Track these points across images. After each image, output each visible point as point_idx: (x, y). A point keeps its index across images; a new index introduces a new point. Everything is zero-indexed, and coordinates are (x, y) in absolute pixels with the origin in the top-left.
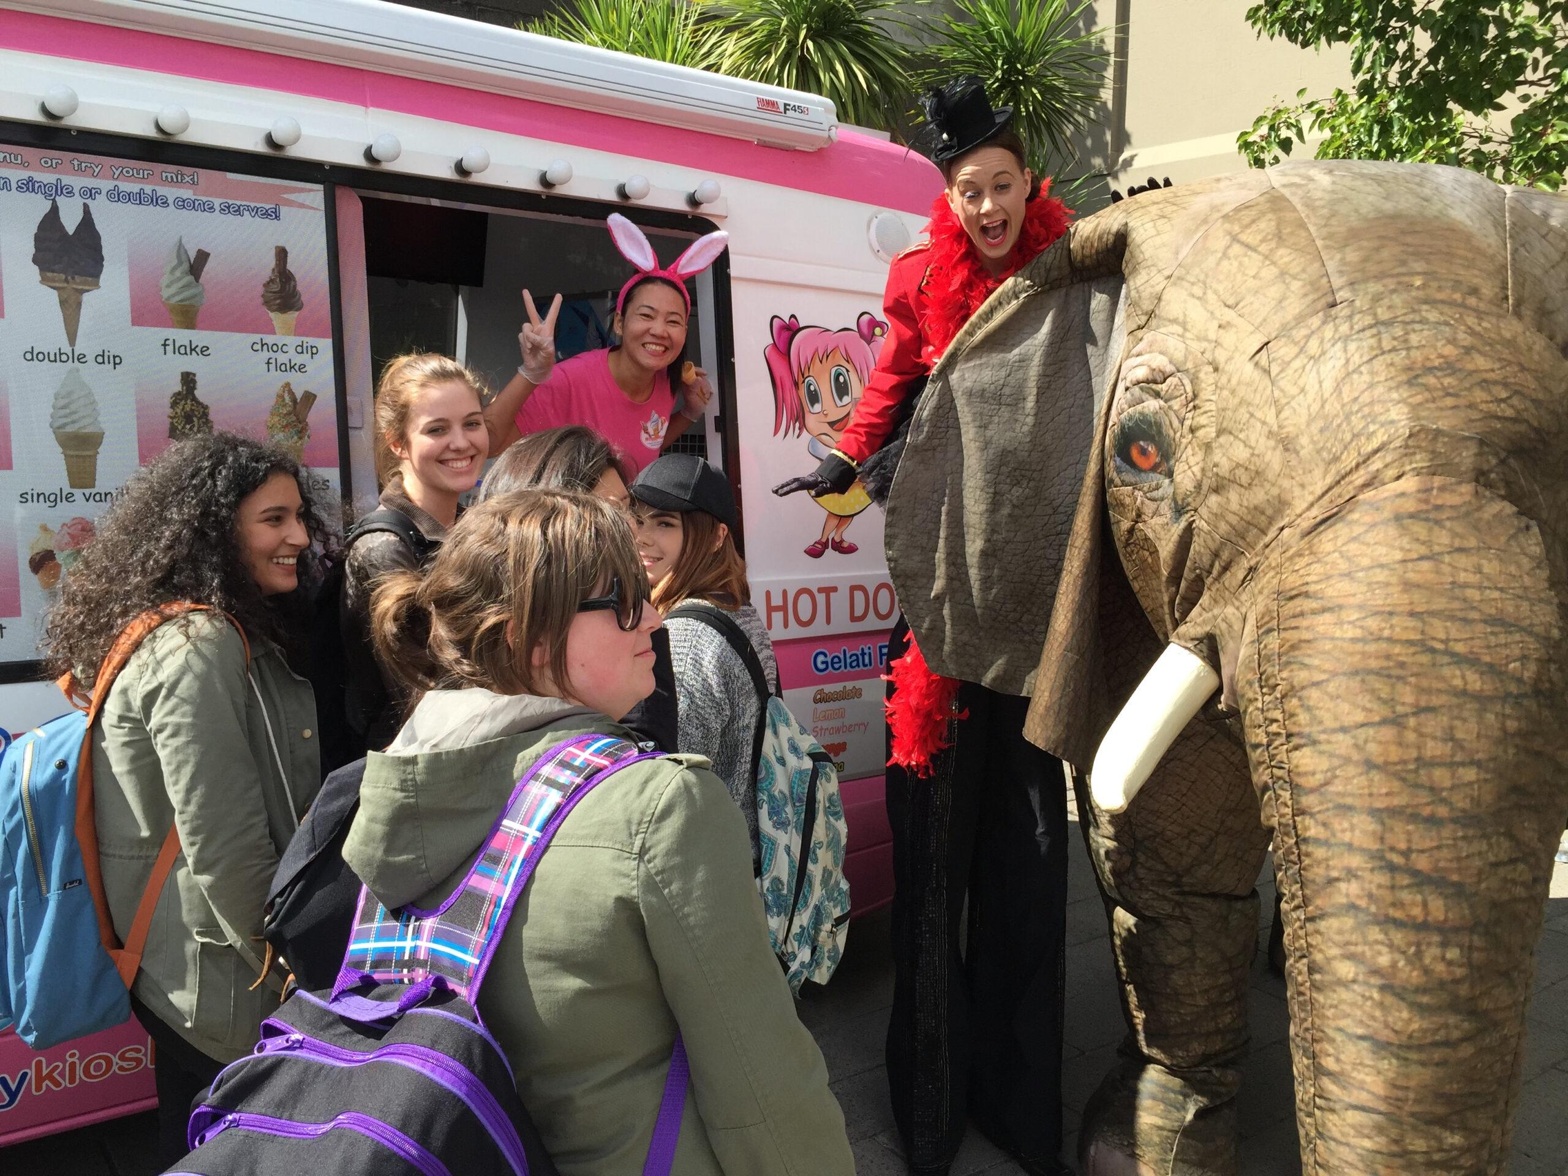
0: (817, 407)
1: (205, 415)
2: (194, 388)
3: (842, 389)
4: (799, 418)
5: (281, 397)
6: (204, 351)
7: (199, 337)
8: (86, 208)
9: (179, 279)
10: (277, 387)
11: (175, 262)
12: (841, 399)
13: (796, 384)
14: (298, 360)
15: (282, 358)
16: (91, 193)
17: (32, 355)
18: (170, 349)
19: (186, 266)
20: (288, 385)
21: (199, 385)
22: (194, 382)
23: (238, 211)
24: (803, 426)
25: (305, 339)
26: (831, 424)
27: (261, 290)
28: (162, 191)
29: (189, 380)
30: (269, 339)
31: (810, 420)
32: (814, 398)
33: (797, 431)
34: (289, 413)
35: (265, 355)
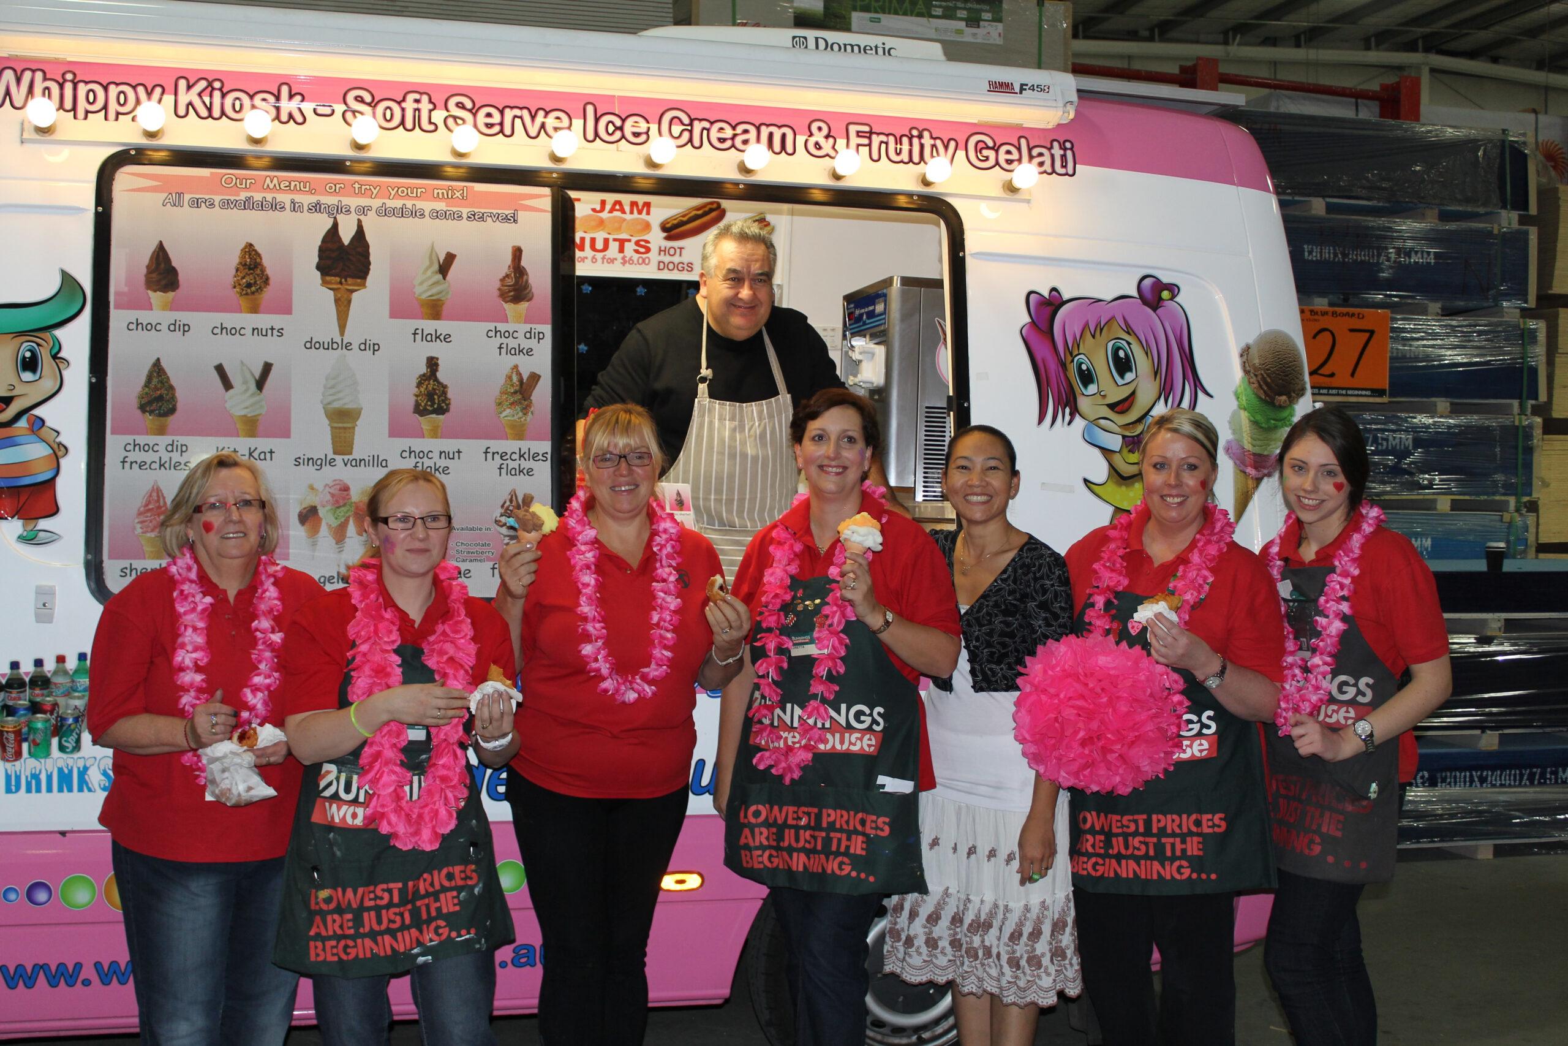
0: (1092, 389)
1: (444, 393)
2: (437, 370)
3: (1123, 365)
4: (1068, 403)
5: (510, 378)
6: (447, 338)
7: (442, 326)
8: (359, 221)
9: (429, 278)
10: (507, 370)
11: (427, 263)
12: (1122, 376)
13: (1064, 366)
14: (526, 344)
15: (512, 343)
16: (364, 210)
17: (311, 345)
18: (418, 337)
19: (436, 267)
20: (516, 367)
21: (440, 368)
22: (437, 365)
23: (482, 218)
24: (1075, 411)
25: (533, 326)
26: (1112, 406)
27: (498, 284)
28: (420, 204)
29: (433, 363)
30: (502, 327)
31: (1083, 403)
32: (1087, 378)
33: (1067, 418)
34: (515, 392)
35: (499, 340)
